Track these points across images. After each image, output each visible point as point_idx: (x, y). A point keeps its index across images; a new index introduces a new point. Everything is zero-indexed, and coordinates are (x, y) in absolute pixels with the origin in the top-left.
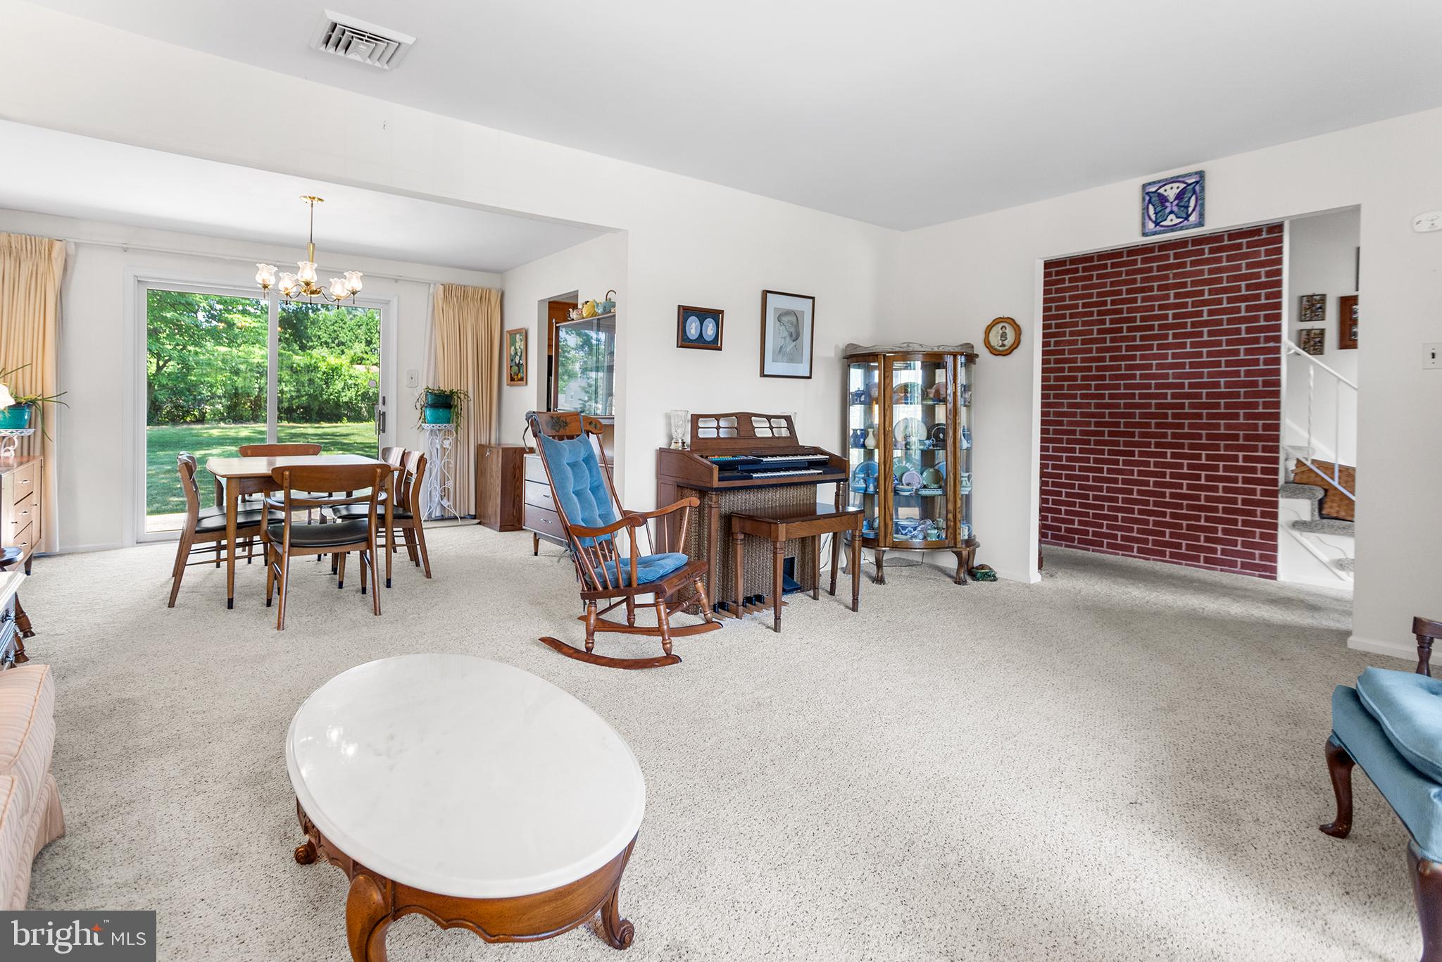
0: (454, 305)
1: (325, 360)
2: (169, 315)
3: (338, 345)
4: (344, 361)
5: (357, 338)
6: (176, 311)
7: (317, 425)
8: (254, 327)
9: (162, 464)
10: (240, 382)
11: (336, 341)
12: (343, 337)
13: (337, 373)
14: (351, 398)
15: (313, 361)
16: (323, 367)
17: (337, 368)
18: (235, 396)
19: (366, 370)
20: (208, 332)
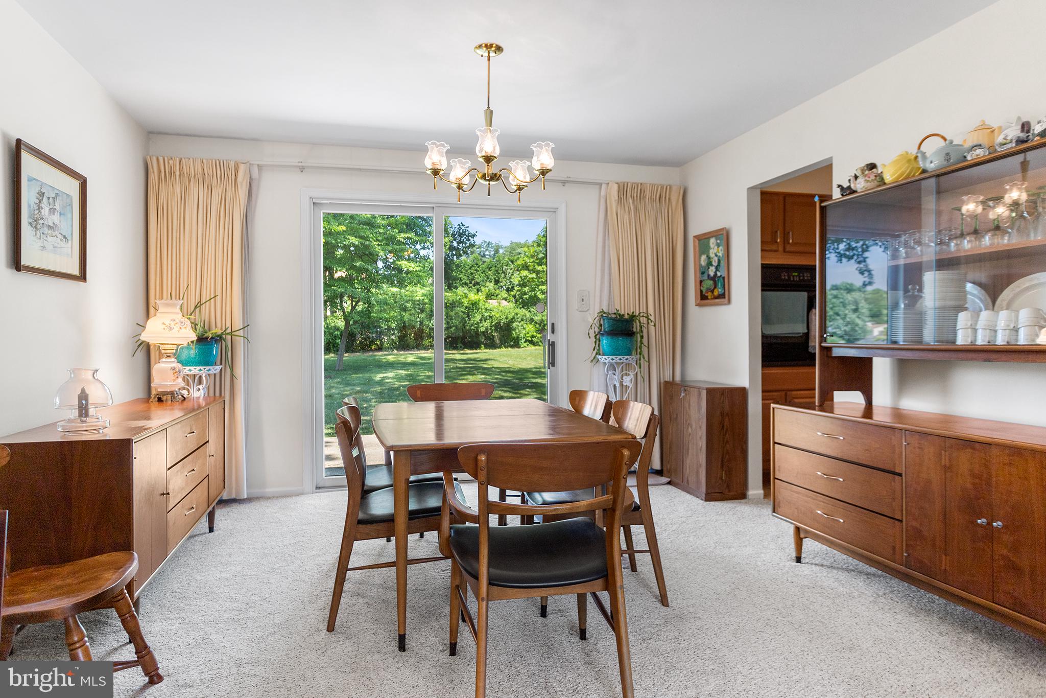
0: (629, 208)
1: (466, 297)
2: (358, 264)
3: (474, 285)
4: (481, 296)
5: (488, 278)
6: (362, 261)
7: (462, 352)
8: (416, 271)
9: (354, 385)
10: (406, 316)
11: (473, 282)
12: (478, 278)
13: (476, 307)
14: (487, 329)
15: (458, 298)
16: (465, 302)
17: (476, 303)
18: (404, 328)
19: (497, 304)
20: (385, 277)
